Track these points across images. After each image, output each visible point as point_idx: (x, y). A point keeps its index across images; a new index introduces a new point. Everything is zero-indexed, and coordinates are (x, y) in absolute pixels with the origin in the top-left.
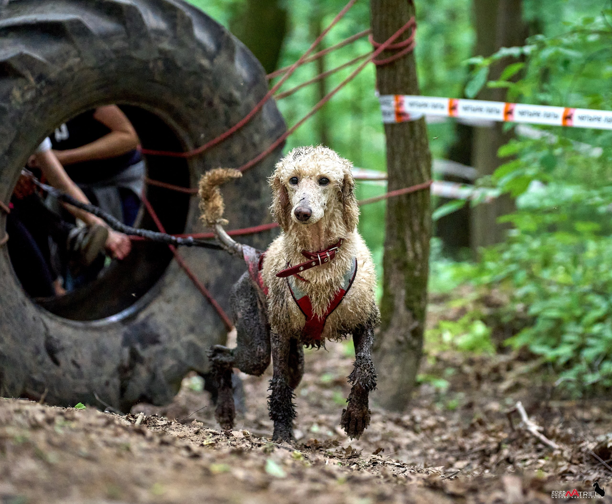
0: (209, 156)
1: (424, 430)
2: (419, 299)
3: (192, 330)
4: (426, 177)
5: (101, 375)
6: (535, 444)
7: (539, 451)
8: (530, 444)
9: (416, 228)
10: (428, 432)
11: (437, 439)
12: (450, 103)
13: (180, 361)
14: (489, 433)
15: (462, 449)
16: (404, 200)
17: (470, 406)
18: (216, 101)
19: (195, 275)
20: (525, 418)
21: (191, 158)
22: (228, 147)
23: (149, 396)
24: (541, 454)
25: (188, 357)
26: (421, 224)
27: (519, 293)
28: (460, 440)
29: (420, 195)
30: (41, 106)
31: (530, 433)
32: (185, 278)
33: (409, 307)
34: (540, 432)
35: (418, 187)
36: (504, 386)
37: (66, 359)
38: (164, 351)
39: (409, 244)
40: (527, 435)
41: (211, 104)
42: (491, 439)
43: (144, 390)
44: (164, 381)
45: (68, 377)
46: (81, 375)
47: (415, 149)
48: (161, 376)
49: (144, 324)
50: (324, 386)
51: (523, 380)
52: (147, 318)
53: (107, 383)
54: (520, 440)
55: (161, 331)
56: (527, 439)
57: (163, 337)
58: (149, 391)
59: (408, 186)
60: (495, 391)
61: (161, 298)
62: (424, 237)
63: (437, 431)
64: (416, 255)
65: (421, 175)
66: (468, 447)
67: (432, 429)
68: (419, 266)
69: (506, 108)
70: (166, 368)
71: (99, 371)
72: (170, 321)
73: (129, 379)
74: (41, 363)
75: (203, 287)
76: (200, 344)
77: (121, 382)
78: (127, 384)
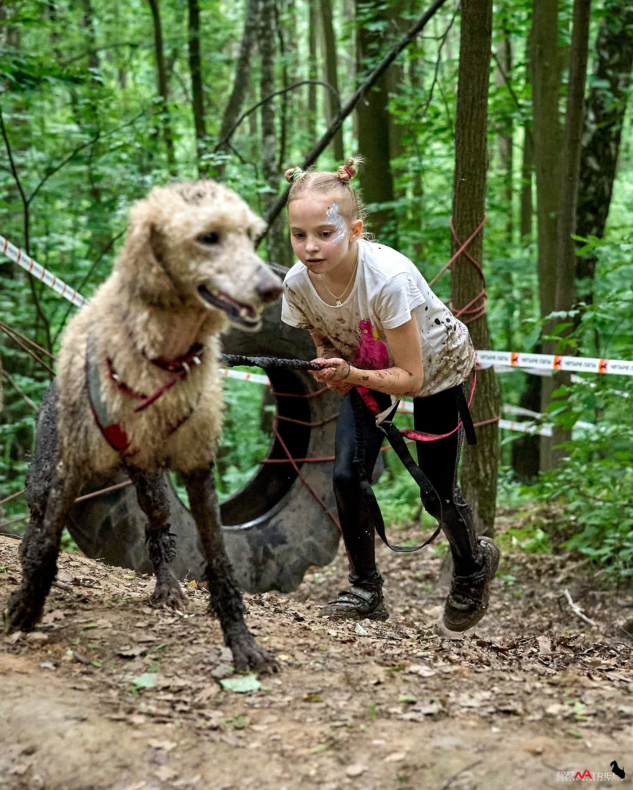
0: (325, 397)
1: (492, 612)
2: (489, 509)
3: (311, 533)
4: (495, 415)
6: (578, 622)
7: (581, 627)
8: (574, 622)
9: (487, 454)
10: (496, 613)
11: (503, 619)
12: (513, 356)
13: (302, 557)
14: (543, 614)
15: (522, 626)
17: (532, 595)
19: (314, 490)
20: (571, 602)
21: (311, 398)
23: (278, 585)
24: (582, 630)
25: (308, 554)
26: (491, 451)
27: (571, 507)
28: (520, 619)
29: (489, 427)
31: (575, 613)
32: (306, 492)
33: (481, 516)
34: (582, 612)
35: (489, 421)
36: (559, 580)
38: (290, 550)
39: (481, 467)
40: (573, 615)
42: (544, 619)
43: (274, 580)
44: (290, 573)
47: (486, 392)
48: (288, 570)
49: (274, 528)
50: (417, 580)
51: (572, 575)
52: (277, 523)
54: (566, 619)
55: (288, 534)
56: (572, 618)
57: (289, 539)
58: (278, 581)
59: (480, 421)
60: (552, 583)
61: (287, 508)
62: (493, 460)
63: (503, 613)
64: (487, 475)
65: (490, 412)
66: (526, 625)
67: (499, 611)
68: (489, 484)
69: (555, 360)
70: (292, 563)
72: (294, 526)
73: (262, 571)
74: (194, 558)
75: (320, 500)
76: (318, 544)
77: (257, 574)
78: (261, 575)
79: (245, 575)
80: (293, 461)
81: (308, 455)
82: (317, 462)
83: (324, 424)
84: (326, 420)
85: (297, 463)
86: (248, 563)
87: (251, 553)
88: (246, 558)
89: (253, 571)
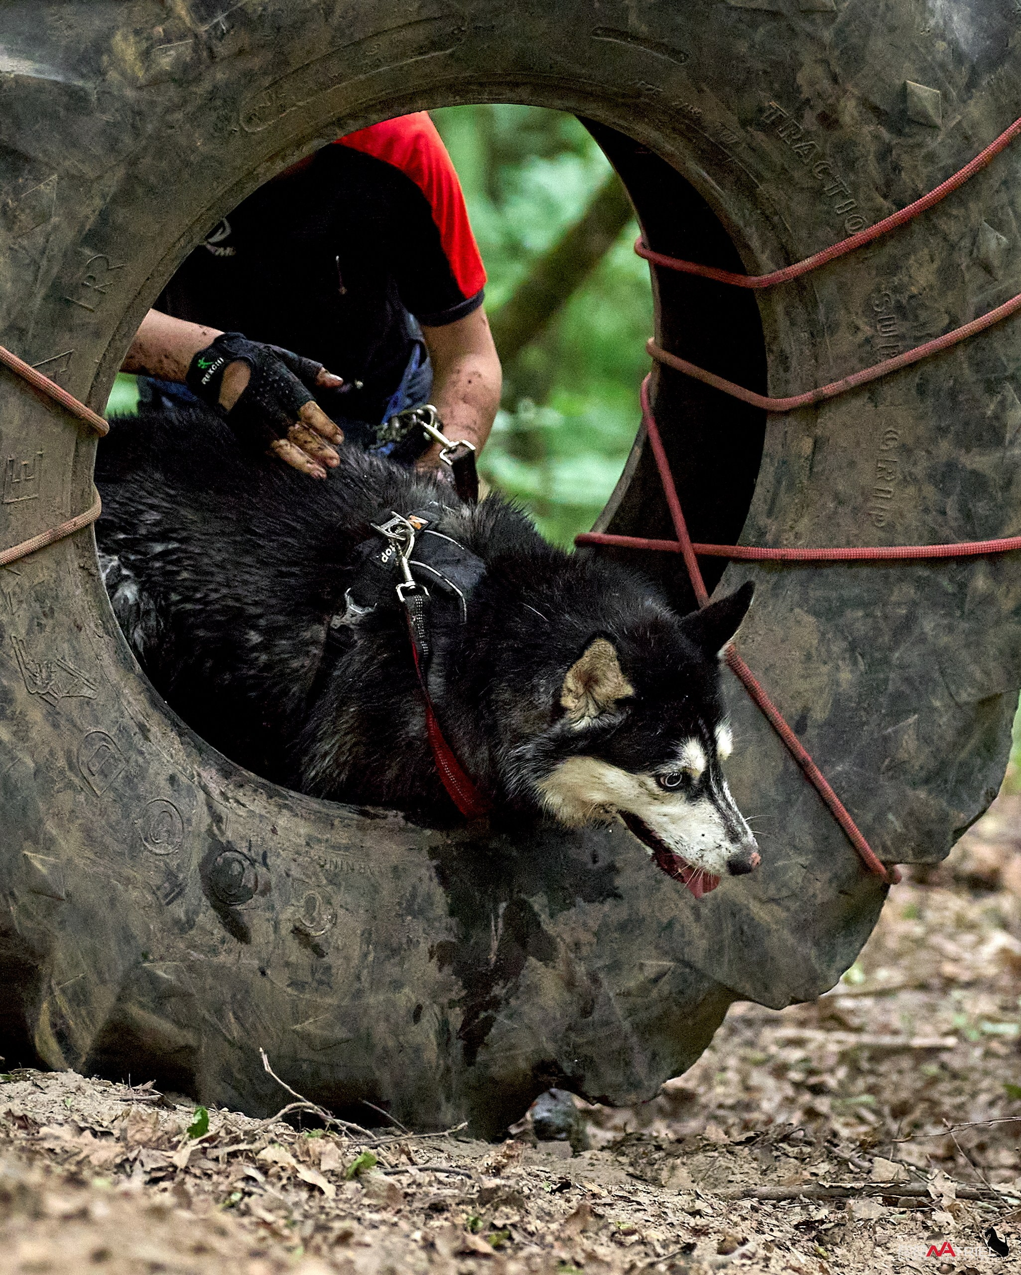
0: (827, 290)
5: (397, 985)
13: (685, 961)
18: (849, 110)
21: (769, 290)
22: (893, 267)
25: (715, 952)
30: (212, 95)
37: (276, 923)
38: (632, 925)
41: (829, 120)
43: (549, 1048)
44: (624, 1024)
45: (279, 979)
46: (324, 979)
70: (634, 981)
71: (392, 970)
73: (495, 1003)
74: (185, 926)
75: (787, 729)
76: (761, 913)
77: (471, 1014)
78: (489, 1023)
79: (417, 1014)
80: (690, 550)
81: (748, 533)
82: (787, 564)
83: (819, 405)
84: (828, 389)
85: (702, 559)
86: (433, 965)
87: (449, 929)
88: (424, 947)
89: (452, 1004)
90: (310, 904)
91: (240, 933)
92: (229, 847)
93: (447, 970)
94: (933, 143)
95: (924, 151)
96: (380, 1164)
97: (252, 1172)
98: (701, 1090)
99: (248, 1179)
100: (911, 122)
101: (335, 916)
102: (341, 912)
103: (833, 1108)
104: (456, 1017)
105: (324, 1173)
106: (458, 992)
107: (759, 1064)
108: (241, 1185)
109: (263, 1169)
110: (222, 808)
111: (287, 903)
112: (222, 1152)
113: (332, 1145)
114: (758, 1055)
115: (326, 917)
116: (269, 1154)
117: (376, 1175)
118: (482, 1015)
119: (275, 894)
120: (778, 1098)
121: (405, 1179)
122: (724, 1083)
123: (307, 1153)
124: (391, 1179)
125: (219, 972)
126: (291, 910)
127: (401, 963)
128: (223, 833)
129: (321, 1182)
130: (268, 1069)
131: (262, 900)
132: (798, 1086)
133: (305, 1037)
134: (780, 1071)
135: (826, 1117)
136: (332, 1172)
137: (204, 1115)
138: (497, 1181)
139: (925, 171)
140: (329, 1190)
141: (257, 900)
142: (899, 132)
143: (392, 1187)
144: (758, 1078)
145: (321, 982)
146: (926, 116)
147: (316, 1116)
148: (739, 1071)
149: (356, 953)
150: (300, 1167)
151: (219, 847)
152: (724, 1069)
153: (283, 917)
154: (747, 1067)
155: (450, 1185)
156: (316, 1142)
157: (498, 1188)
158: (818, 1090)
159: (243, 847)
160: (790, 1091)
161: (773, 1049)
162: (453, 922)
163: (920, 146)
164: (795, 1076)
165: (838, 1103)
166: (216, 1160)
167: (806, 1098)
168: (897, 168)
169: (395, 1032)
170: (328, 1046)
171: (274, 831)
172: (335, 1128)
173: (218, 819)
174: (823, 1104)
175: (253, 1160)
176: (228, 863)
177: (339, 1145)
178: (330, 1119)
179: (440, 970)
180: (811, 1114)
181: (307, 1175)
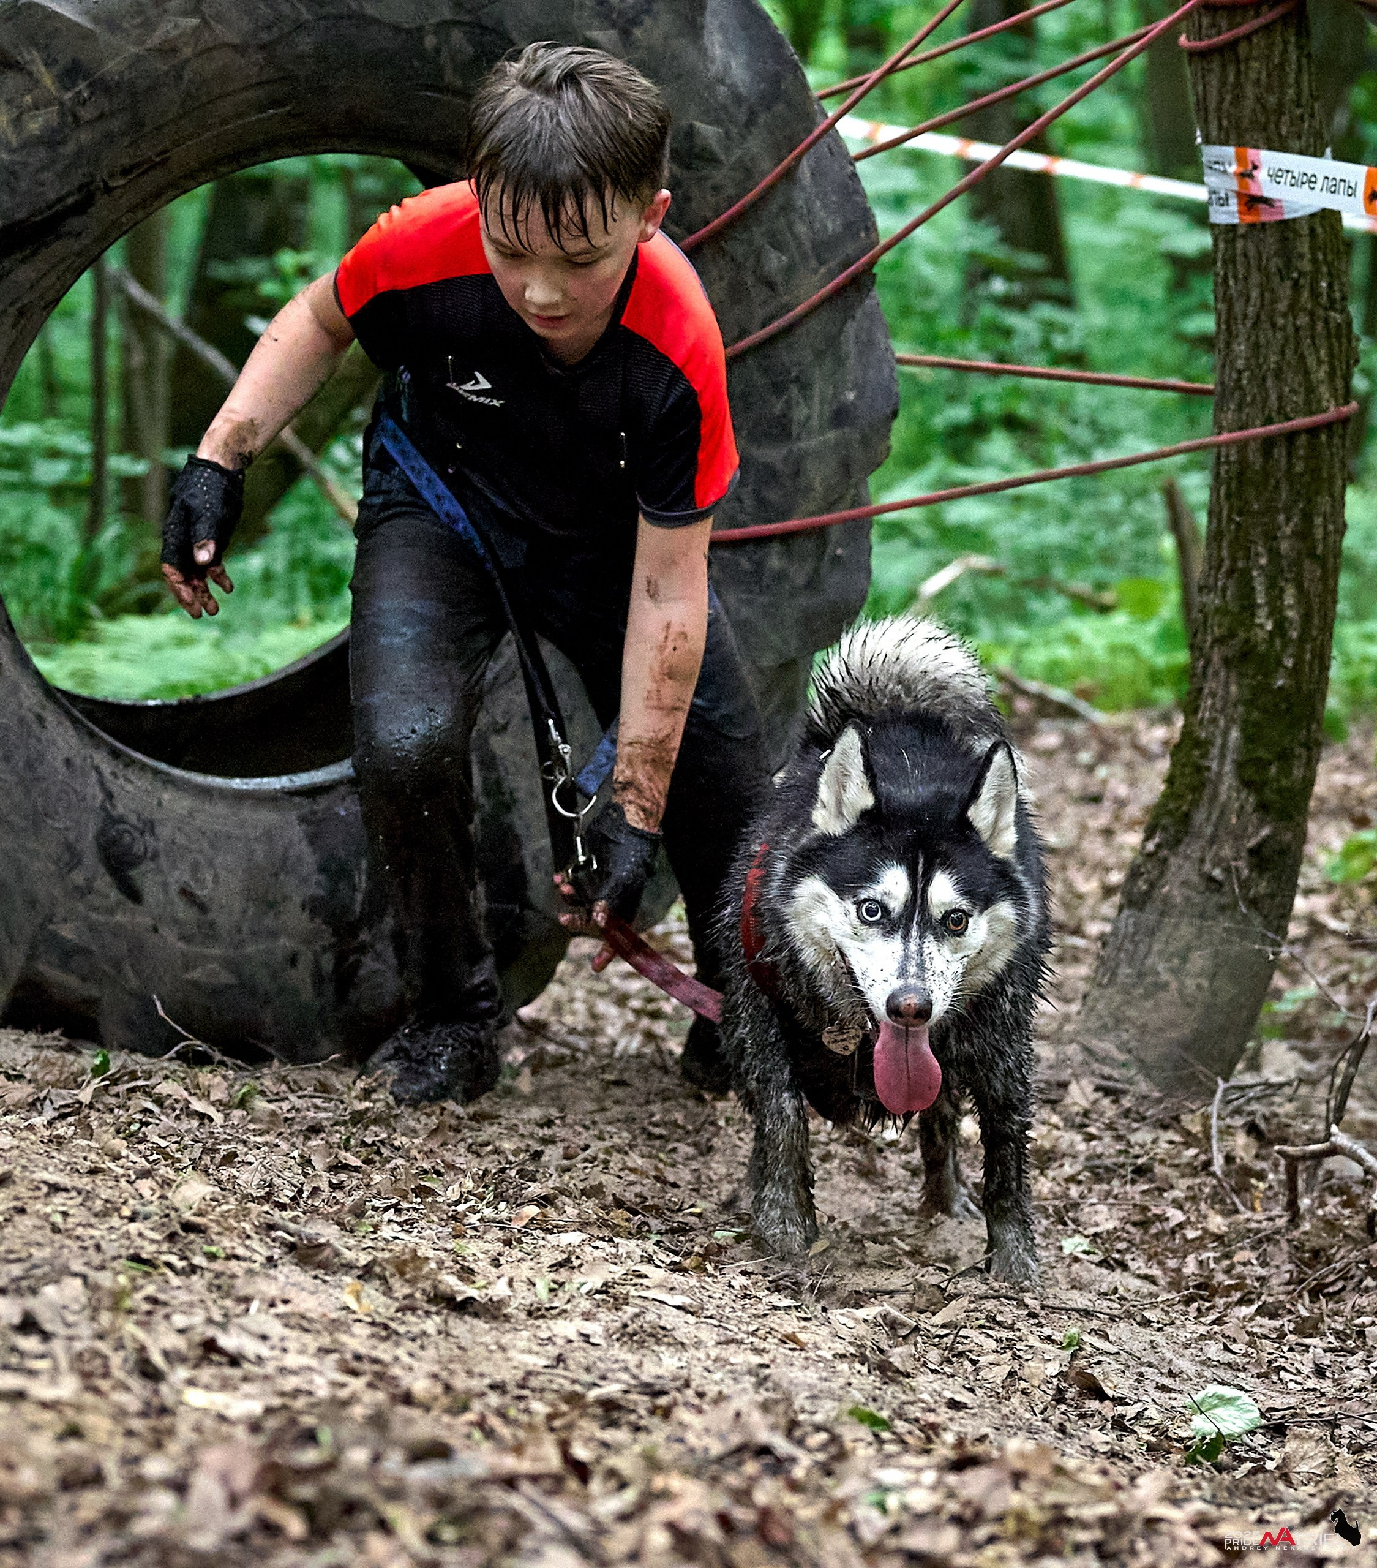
5: (274, 935)
9: (1288, 546)
16: (1255, 458)
30: (79, 153)
37: (165, 885)
45: (169, 935)
46: (209, 932)
53: (293, 960)
68: (1289, 662)
71: (268, 921)
74: (85, 891)
77: (340, 959)
78: (358, 964)
86: (305, 916)
87: (318, 883)
88: (298, 900)
89: (324, 949)
90: (195, 868)
91: (133, 894)
92: (121, 820)
93: (318, 921)
94: (719, 176)
95: (710, 183)
96: (263, 1093)
97: (150, 1105)
98: (553, 1019)
99: (145, 1111)
100: (698, 157)
101: (216, 876)
102: (223, 874)
103: (669, 1029)
104: (328, 962)
105: (213, 1104)
106: (328, 939)
107: (602, 995)
108: (138, 1116)
109: (159, 1101)
110: (114, 787)
111: (174, 866)
112: (122, 1088)
113: (218, 1079)
114: (602, 987)
115: (209, 878)
116: (165, 1088)
117: (261, 1104)
118: (352, 959)
119: (162, 860)
120: (620, 1024)
121: (286, 1106)
122: (573, 1013)
123: (197, 1086)
124: (272, 1106)
125: (118, 931)
126: (177, 873)
127: (277, 915)
128: (114, 807)
129: (211, 1111)
130: (161, 1013)
131: (152, 865)
132: (638, 1013)
133: (196, 984)
134: (622, 1000)
135: (663, 1039)
136: (220, 1102)
137: (105, 1057)
138: (367, 1104)
139: (712, 200)
140: (218, 1118)
141: (149, 865)
142: (688, 167)
143: (273, 1114)
144: (605, 1007)
145: (207, 936)
146: (712, 153)
147: (205, 1053)
148: (585, 1001)
149: (237, 906)
150: (192, 1099)
151: (112, 820)
152: (572, 1000)
153: (171, 880)
154: (592, 998)
155: (325, 1110)
156: (205, 1077)
157: (367, 1109)
158: (656, 1015)
159: (133, 819)
160: (631, 1017)
161: (616, 981)
162: (322, 878)
163: (706, 178)
164: (636, 1003)
165: (673, 1025)
166: (117, 1095)
167: (645, 1022)
168: (688, 199)
169: (274, 977)
170: (216, 992)
171: (160, 804)
172: (222, 1063)
173: (110, 796)
174: (660, 1028)
175: (149, 1095)
176: (121, 833)
177: (225, 1077)
178: (218, 1056)
179: (312, 920)
180: (650, 1036)
181: (198, 1105)
